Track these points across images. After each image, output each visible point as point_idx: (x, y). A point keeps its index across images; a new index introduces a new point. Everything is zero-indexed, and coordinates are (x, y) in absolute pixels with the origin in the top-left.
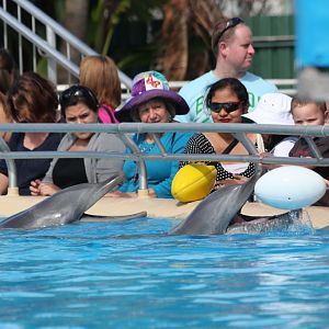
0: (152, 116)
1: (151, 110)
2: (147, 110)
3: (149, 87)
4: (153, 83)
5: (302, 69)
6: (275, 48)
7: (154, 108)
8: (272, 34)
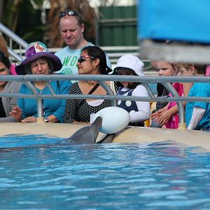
0: (40, 69)
1: (39, 65)
2: (37, 65)
3: (37, 51)
4: (40, 48)
5: (142, 40)
6: (123, 26)
7: (41, 64)
8: (121, 18)
